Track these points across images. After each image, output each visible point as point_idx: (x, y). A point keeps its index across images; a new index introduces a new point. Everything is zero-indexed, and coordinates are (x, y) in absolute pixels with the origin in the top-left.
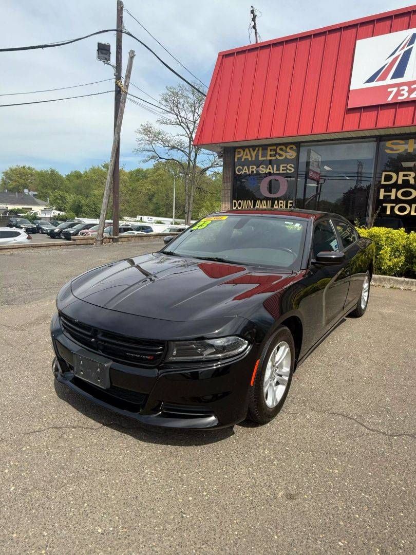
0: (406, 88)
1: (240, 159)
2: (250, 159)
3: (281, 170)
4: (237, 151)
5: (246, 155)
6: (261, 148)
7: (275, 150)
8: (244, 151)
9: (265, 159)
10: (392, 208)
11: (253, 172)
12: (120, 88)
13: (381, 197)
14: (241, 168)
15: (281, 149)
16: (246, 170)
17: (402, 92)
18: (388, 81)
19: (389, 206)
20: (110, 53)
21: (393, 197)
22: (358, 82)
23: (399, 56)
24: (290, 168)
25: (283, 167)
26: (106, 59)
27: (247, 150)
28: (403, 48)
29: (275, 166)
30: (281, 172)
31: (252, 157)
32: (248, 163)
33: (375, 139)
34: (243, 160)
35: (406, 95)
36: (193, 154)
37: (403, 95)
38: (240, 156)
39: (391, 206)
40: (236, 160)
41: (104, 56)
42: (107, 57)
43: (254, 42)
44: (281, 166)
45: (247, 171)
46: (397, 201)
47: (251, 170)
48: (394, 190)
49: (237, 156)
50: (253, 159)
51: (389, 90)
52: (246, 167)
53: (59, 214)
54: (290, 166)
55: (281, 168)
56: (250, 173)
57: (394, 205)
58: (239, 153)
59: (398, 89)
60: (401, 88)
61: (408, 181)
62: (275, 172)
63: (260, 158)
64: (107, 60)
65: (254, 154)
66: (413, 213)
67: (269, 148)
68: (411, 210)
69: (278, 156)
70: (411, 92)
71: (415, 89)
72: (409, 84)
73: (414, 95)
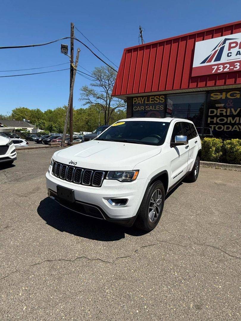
0: (222, 66)
5: (139, 101)
6: (146, 97)
7: (154, 98)
9: (148, 103)
10: (215, 127)
13: (209, 122)
14: (136, 107)
15: (157, 98)
16: (138, 108)
17: (220, 68)
18: (213, 63)
19: (213, 126)
21: (215, 122)
22: (197, 63)
23: (218, 50)
26: (65, 53)
27: (139, 98)
28: (220, 46)
29: (154, 106)
30: (157, 109)
31: (142, 102)
32: (139, 105)
33: (205, 92)
34: (137, 103)
35: (222, 70)
40: (134, 104)
41: (65, 51)
44: (157, 106)
46: (217, 124)
47: (141, 108)
48: (215, 118)
49: (134, 101)
51: (213, 67)
52: (138, 107)
54: (162, 106)
56: (141, 110)
58: (135, 100)
60: (219, 66)
61: (223, 113)
62: (154, 109)
63: (146, 102)
65: (143, 100)
66: (225, 130)
67: (151, 97)
68: (224, 128)
69: (155, 101)
70: (224, 68)
71: (227, 66)
72: (223, 64)
73: (226, 70)
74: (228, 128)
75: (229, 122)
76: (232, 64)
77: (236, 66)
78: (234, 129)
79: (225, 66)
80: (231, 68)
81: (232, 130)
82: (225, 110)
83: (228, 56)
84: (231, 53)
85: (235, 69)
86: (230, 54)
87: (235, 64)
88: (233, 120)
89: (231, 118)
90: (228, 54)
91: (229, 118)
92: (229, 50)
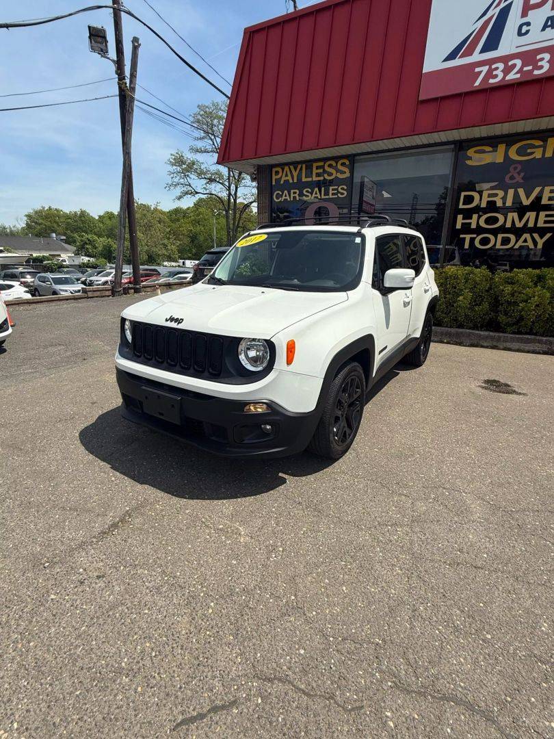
0: (501, 66)
1: (278, 181)
2: (291, 181)
3: (330, 194)
4: (274, 170)
5: (286, 175)
6: (304, 166)
7: (323, 167)
8: (283, 170)
9: (310, 179)
10: (472, 240)
11: (294, 197)
12: (124, 91)
13: (458, 226)
14: (281, 193)
15: (330, 166)
16: (286, 196)
17: (494, 73)
18: (477, 57)
19: (468, 237)
20: (106, 42)
21: (474, 226)
22: (433, 61)
23: (493, 16)
24: (342, 191)
25: (333, 190)
26: (102, 50)
27: (286, 168)
28: (498, 4)
29: (323, 188)
30: (331, 196)
31: (293, 178)
32: (288, 186)
33: (453, 146)
34: (282, 182)
35: (501, 76)
36: (233, 187)
37: (496, 76)
38: (279, 176)
39: (471, 238)
40: (274, 183)
41: (99, 45)
42: (104, 48)
43: (291, 10)
44: (331, 188)
45: (288, 197)
46: (479, 230)
47: (292, 195)
48: (475, 216)
49: (274, 177)
50: (295, 181)
51: (477, 70)
52: (286, 192)
53: (89, 261)
54: (342, 189)
55: (331, 192)
56: (292, 199)
57: (475, 236)
58: (277, 173)
59: (490, 67)
60: (493, 67)
61: (495, 202)
62: (323, 197)
63: (304, 179)
64: (103, 52)
65: (295, 174)
66: (498, 246)
67: (315, 165)
68: (496, 242)
69: (326, 176)
70: (507, 70)
71: (514, 66)
72: (505, 59)
73: (512, 76)
74: (506, 241)
75: (508, 225)
76: (529, 57)
77: (540, 64)
78: (520, 243)
79: (510, 63)
80: (525, 69)
81: (517, 247)
82: (501, 193)
83: (520, 34)
84: (528, 24)
85: (536, 72)
86: (524, 29)
87: (538, 57)
88: (520, 219)
89: (515, 215)
90: (520, 27)
91: (510, 215)
92: (524, 14)
